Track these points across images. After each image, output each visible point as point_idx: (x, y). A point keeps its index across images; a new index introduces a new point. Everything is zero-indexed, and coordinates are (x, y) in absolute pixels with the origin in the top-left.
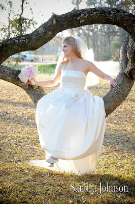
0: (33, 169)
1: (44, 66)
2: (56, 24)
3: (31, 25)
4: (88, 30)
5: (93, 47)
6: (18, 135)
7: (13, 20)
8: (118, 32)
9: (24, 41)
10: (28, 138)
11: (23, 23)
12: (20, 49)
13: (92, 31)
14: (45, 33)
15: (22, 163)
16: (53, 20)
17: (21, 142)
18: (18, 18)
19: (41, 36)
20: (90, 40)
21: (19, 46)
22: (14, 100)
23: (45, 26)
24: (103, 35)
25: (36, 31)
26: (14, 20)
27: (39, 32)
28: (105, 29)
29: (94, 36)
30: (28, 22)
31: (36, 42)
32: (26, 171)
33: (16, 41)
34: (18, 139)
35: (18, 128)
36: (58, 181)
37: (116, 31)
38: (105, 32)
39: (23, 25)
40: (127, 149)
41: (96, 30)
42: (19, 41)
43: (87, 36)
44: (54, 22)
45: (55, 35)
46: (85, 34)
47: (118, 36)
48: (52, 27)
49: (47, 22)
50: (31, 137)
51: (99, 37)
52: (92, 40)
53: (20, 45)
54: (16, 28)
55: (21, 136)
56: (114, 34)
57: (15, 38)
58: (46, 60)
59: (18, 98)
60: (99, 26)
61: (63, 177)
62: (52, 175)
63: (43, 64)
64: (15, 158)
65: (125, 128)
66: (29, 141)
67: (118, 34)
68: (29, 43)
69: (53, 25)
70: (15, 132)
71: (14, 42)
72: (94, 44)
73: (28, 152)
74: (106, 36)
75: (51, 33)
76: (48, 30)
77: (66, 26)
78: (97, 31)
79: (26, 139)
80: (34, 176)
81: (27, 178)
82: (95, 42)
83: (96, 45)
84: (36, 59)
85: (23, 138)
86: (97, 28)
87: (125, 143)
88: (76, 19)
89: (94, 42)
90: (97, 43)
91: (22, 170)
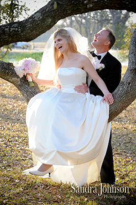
0: (24, 178)
1: (35, 54)
2: (58, 9)
3: (23, 11)
4: (81, 17)
5: (86, 34)
6: (7, 132)
7: (4, 6)
8: (111, 20)
9: (17, 29)
10: (18, 137)
11: (15, 9)
12: (10, 39)
13: (85, 18)
14: (43, 20)
15: (11, 169)
16: (53, 4)
17: (11, 141)
18: (9, 4)
19: (38, 24)
20: (82, 28)
21: (9, 35)
22: (3, 90)
23: (42, 11)
24: (96, 23)
25: (32, 17)
26: (6, 5)
27: (36, 19)
28: (98, 17)
29: (87, 24)
30: (20, 8)
31: (32, 31)
32: (17, 181)
33: (6, 29)
34: (7, 137)
35: (8, 124)
36: (54, 195)
37: (110, 18)
38: (97, 20)
39: (14, 11)
40: (130, 152)
41: (89, 17)
42: (10, 30)
43: (80, 23)
44: (55, 6)
45: (55, 23)
46: (77, 21)
47: (111, 24)
48: (52, 13)
49: (46, 6)
50: (22, 135)
51: (92, 25)
52: (85, 27)
53: (11, 34)
54: (7, 14)
55: (11, 134)
56: (106, 21)
57: (5, 26)
58: (37, 47)
59: (8, 89)
60: (92, 14)
61: (60, 190)
62: (47, 186)
63: (34, 51)
64: (4, 162)
65: (125, 126)
66: (20, 140)
67: (111, 21)
68: (22, 32)
69: (54, 11)
70: (4, 129)
71: (4, 30)
72: (87, 32)
73: (19, 154)
74: (99, 24)
75: (50, 20)
76: (47, 17)
77: (69, 12)
78: (90, 19)
79: (17, 138)
80: (26, 188)
81: (18, 190)
82: (88, 30)
83: (88, 33)
84: (27, 46)
85: (13, 137)
86: (90, 16)
87: (127, 145)
88: (83, 3)
89: (86, 29)
90: (90, 31)
91: (12, 180)
